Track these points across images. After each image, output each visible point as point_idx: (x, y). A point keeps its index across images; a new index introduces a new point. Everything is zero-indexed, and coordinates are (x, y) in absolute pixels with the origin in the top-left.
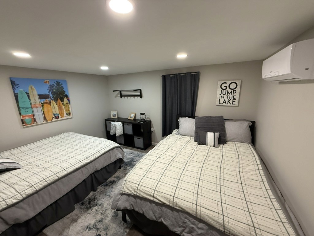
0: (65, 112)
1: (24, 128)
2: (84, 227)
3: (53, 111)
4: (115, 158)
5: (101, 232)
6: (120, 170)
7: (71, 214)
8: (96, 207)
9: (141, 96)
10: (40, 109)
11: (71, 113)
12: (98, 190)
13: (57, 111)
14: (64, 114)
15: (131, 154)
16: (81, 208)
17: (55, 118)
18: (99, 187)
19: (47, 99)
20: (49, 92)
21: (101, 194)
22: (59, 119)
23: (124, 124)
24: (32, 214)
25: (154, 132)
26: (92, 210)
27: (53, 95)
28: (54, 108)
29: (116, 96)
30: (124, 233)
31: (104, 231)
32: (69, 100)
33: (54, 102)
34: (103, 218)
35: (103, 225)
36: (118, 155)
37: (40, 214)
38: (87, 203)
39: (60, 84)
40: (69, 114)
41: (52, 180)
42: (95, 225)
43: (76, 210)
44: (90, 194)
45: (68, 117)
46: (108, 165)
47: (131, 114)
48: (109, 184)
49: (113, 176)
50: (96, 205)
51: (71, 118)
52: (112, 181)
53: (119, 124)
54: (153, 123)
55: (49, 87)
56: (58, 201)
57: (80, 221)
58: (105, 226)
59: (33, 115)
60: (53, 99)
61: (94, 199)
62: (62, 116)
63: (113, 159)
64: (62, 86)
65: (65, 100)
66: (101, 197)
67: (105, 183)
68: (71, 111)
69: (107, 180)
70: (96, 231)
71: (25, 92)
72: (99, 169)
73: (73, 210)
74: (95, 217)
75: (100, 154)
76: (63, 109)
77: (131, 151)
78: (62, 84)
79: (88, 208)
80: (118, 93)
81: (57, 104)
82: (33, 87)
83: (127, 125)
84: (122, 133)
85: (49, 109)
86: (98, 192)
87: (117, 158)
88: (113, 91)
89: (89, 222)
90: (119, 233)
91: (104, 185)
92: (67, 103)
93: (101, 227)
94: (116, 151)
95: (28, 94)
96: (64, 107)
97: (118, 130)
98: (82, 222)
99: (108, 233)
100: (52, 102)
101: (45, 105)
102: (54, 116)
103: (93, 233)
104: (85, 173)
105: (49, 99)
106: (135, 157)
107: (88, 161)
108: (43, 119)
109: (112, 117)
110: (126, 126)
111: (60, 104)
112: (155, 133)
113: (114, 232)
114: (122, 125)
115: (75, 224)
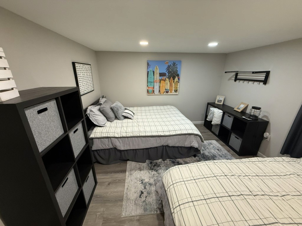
0: (173, 89)
1: (148, 95)
2: (141, 178)
3: (166, 86)
4: (189, 144)
5: (145, 191)
6: (194, 158)
7: (142, 163)
8: (156, 172)
9: (265, 82)
10: (158, 84)
11: (178, 90)
12: (166, 161)
13: (168, 87)
14: (172, 90)
15: (218, 150)
16: (148, 165)
17: (166, 92)
18: (168, 159)
19: (164, 77)
20: (166, 71)
21: (165, 166)
22: (168, 94)
23: (226, 113)
24: (122, 148)
25: (268, 139)
26: (152, 172)
27: (169, 73)
28: (167, 84)
29: (230, 79)
30: (155, 211)
31: (146, 193)
32: (179, 79)
33: (168, 80)
34: (153, 184)
35: (149, 189)
36: (194, 142)
37: (127, 150)
38: (154, 165)
39: (176, 64)
40: (176, 91)
41: (136, 135)
42: (146, 183)
43: (146, 163)
44: (159, 160)
45: (175, 93)
46: (181, 147)
47: (240, 105)
48: (176, 163)
49: (184, 159)
50: (156, 171)
51: (177, 95)
52: (179, 162)
53: (218, 111)
54: (271, 125)
55: (167, 67)
56: (137, 150)
57: (142, 172)
58: (150, 190)
59: (154, 88)
60: (167, 77)
61: (159, 166)
62: (171, 92)
63: (187, 144)
64: (177, 66)
65: (176, 79)
66: (163, 168)
67: (174, 160)
68: (178, 89)
69: (176, 158)
70: (144, 188)
71: (152, 71)
72: (170, 145)
73: (144, 162)
74: (150, 178)
75: (175, 134)
76: (173, 86)
77: (220, 146)
78: (177, 65)
79: (151, 169)
80: (234, 75)
81: (169, 82)
82: (158, 67)
83: (228, 116)
84: (219, 123)
85: (164, 85)
86: (165, 163)
87: (191, 145)
88: (226, 72)
89: (145, 179)
90: (153, 206)
91: (172, 161)
92: (177, 82)
93: (147, 189)
94: (194, 138)
95: (154, 72)
96: (174, 84)
97: (215, 118)
98: (142, 174)
99: (147, 197)
100: (166, 79)
101: (162, 81)
102: (165, 91)
103: (141, 188)
104: (158, 143)
105: (165, 77)
106: (220, 156)
107: (162, 134)
108: (158, 91)
109: (216, 103)
110: (226, 116)
111: (171, 81)
112: (269, 142)
113: (151, 202)
114: (222, 114)
115: (139, 171)
